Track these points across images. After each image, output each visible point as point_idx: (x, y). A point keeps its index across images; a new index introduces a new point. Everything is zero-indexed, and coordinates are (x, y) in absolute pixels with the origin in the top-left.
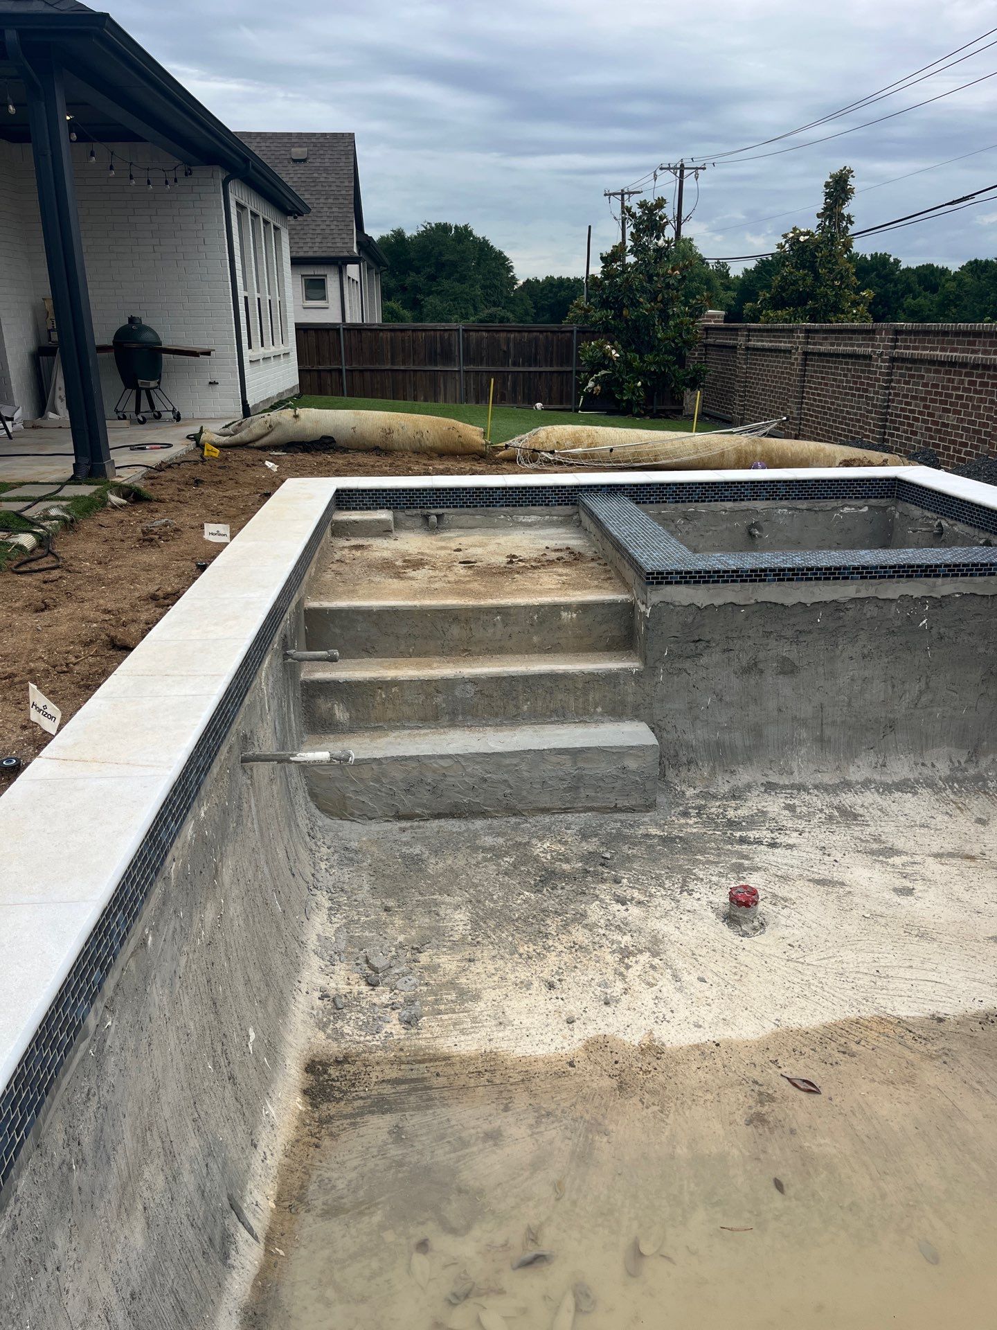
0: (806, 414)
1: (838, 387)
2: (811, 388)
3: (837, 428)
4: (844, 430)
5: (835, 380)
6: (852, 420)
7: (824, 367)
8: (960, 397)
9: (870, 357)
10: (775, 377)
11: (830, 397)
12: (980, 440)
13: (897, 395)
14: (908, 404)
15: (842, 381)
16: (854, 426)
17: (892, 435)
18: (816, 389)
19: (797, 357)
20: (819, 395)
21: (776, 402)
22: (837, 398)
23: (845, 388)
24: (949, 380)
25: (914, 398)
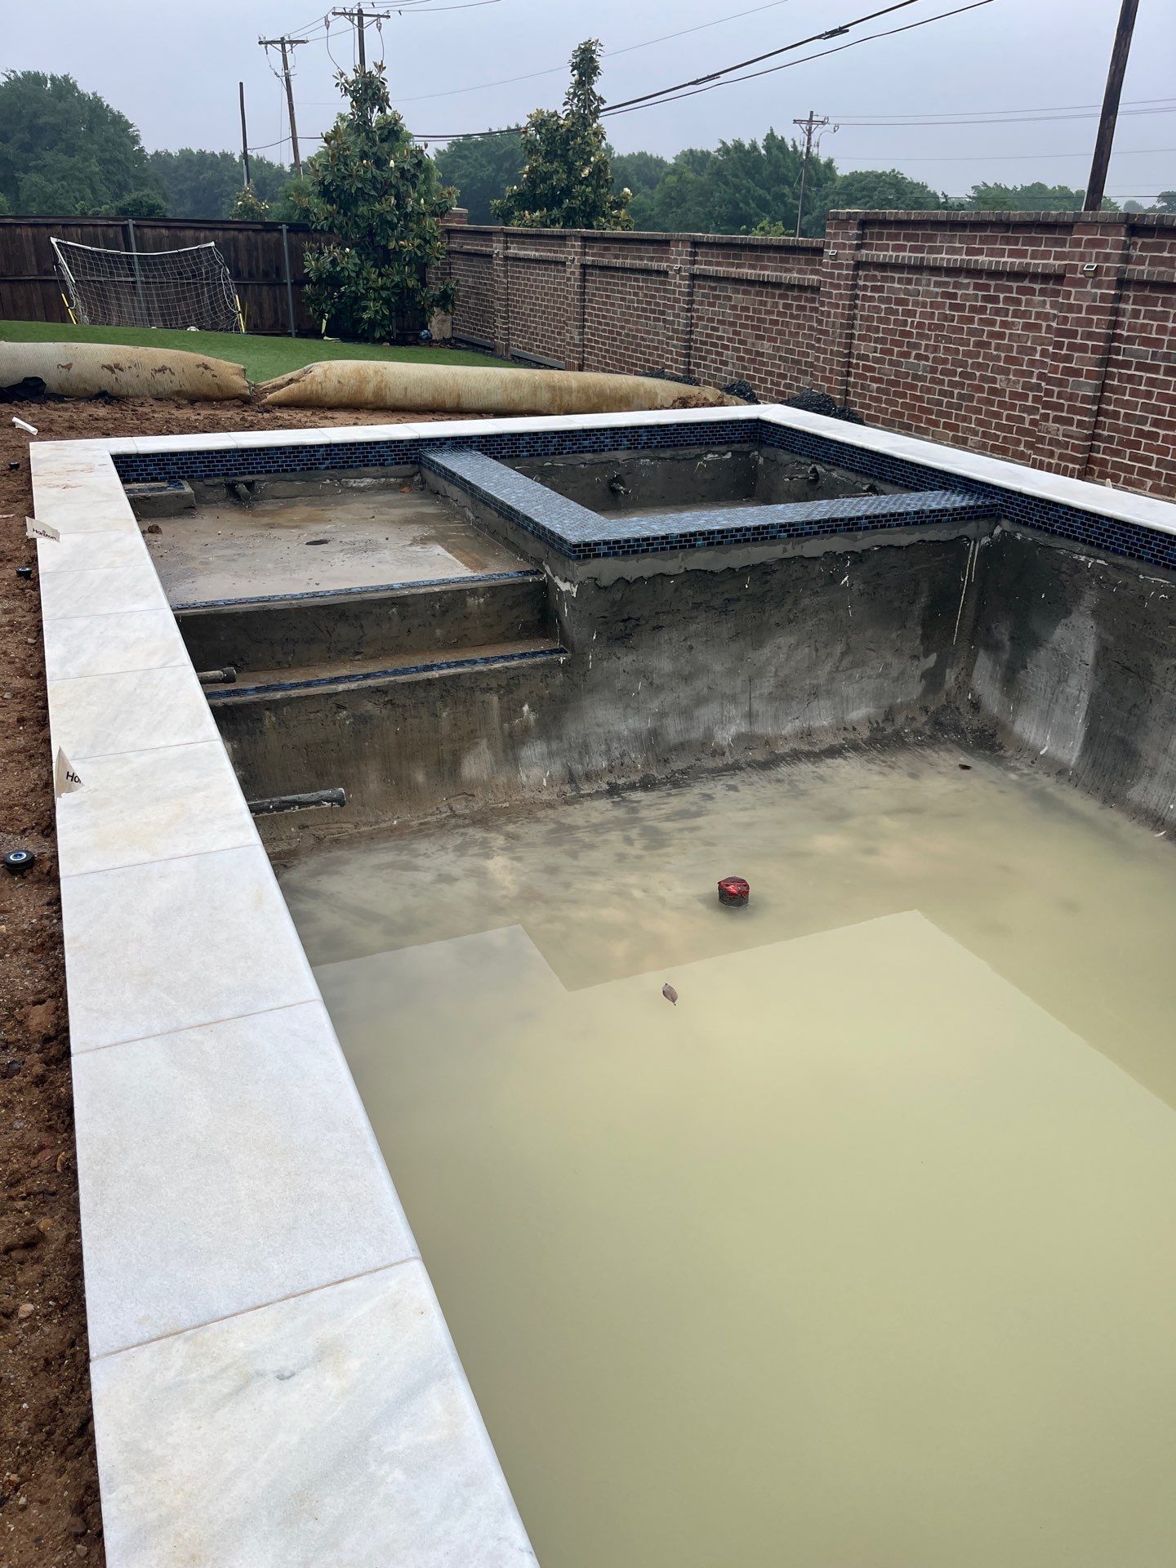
0: (590, 340)
1: (628, 308)
2: (593, 308)
3: (630, 357)
4: (639, 359)
5: (623, 299)
6: (648, 347)
7: (609, 283)
8: (775, 323)
9: (666, 273)
10: (546, 294)
11: (619, 320)
12: (800, 371)
13: (700, 318)
14: (714, 329)
15: (632, 301)
16: (651, 354)
17: (698, 365)
18: (600, 309)
19: (573, 271)
20: (604, 317)
21: (550, 325)
22: (627, 321)
23: (636, 309)
24: (762, 303)
25: (720, 322)
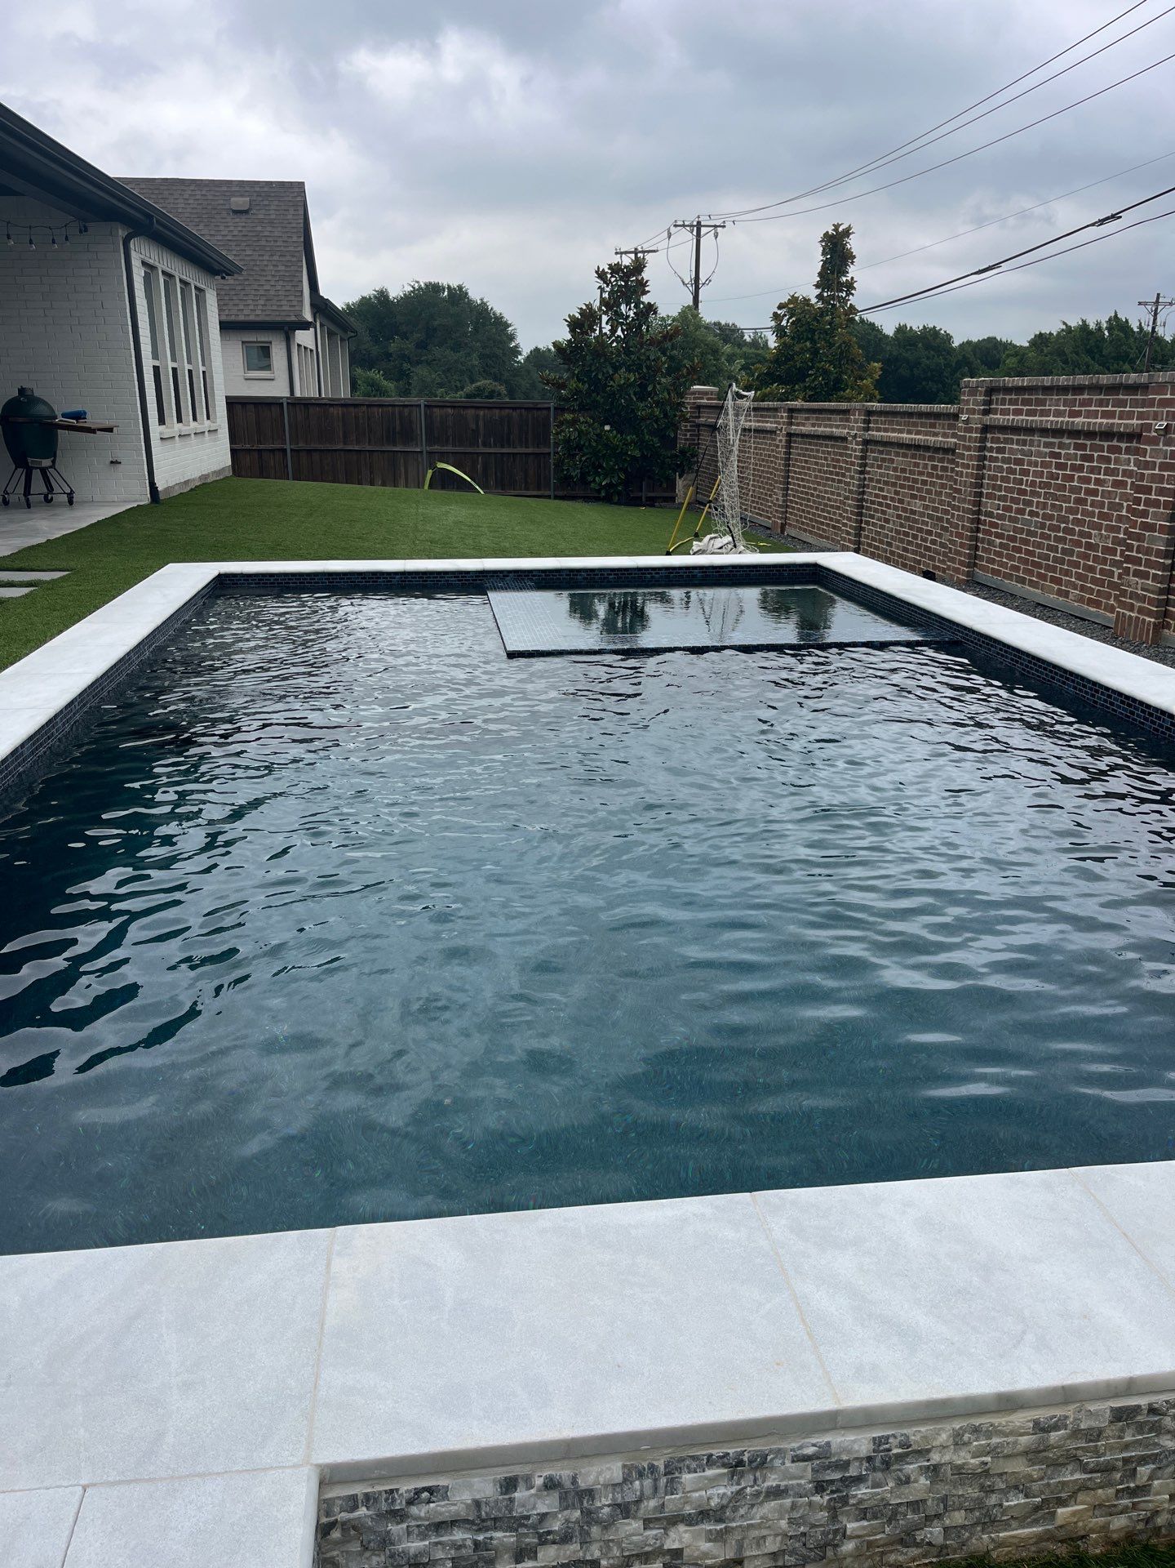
0: (791, 501)
1: (820, 471)
2: (795, 472)
3: (819, 516)
4: (825, 518)
5: (817, 464)
6: (832, 507)
7: (807, 449)
8: (924, 482)
9: (844, 439)
10: (763, 460)
11: (813, 482)
12: (943, 528)
13: (871, 480)
14: (881, 489)
15: (823, 465)
16: (834, 514)
17: (867, 523)
18: (800, 473)
19: (781, 438)
20: (803, 480)
21: (764, 488)
22: (819, 484)
23: (825, 472)
24: (917, 465)
25: (886, 483)
